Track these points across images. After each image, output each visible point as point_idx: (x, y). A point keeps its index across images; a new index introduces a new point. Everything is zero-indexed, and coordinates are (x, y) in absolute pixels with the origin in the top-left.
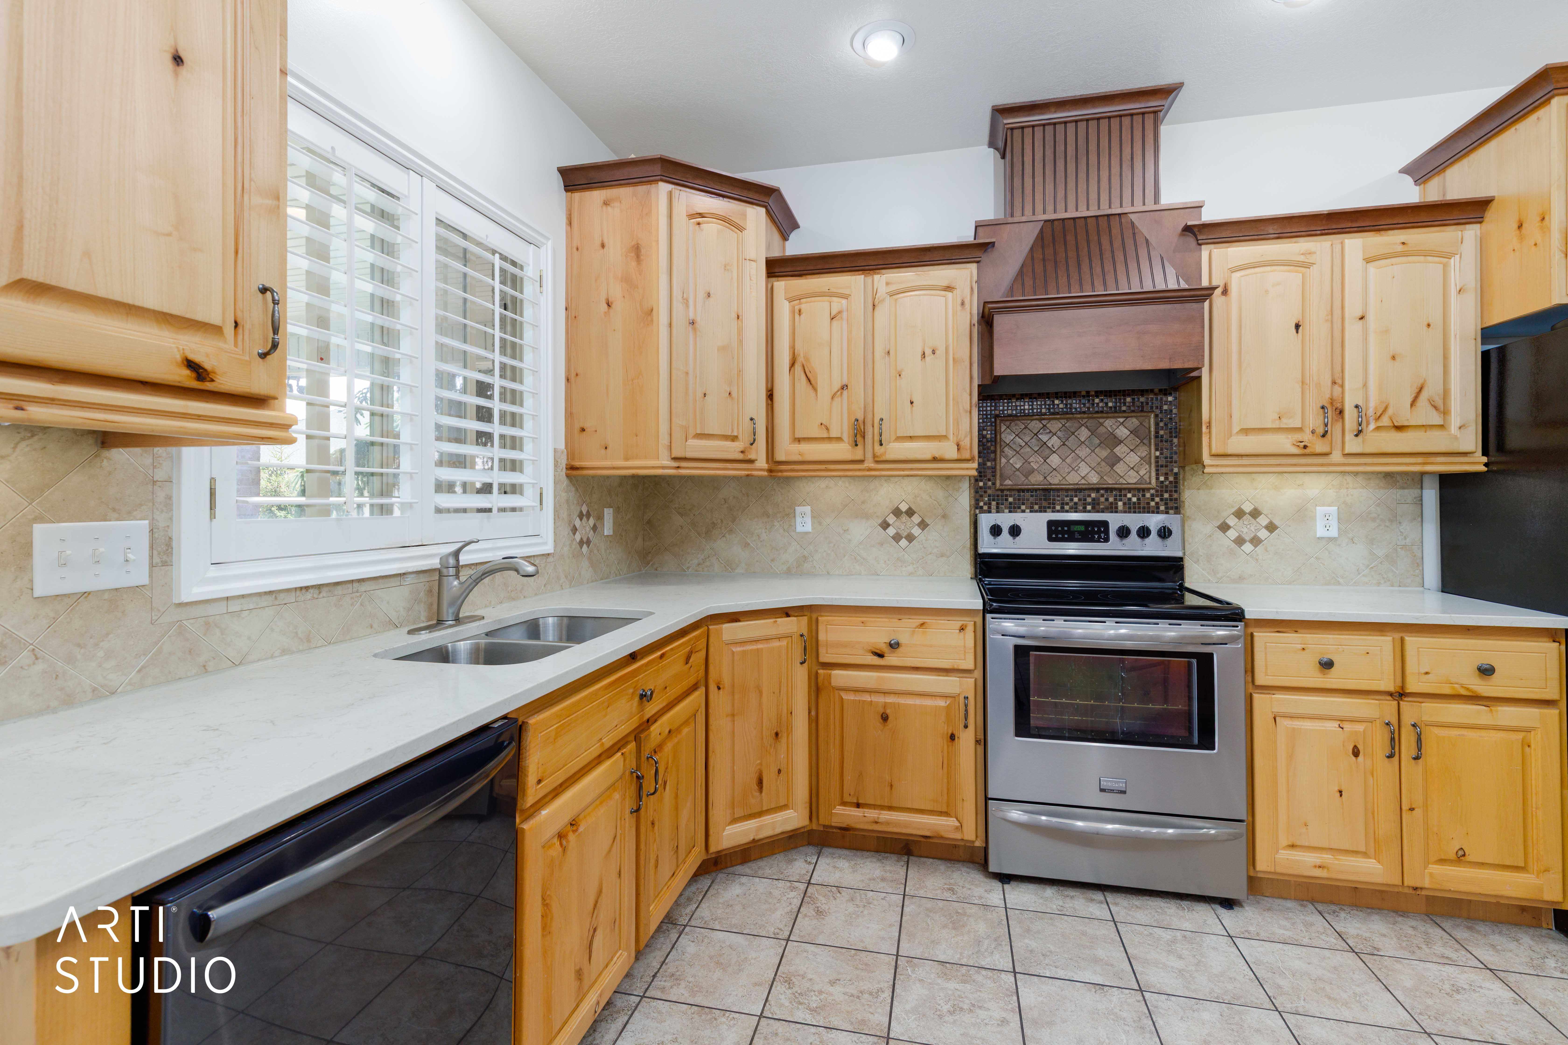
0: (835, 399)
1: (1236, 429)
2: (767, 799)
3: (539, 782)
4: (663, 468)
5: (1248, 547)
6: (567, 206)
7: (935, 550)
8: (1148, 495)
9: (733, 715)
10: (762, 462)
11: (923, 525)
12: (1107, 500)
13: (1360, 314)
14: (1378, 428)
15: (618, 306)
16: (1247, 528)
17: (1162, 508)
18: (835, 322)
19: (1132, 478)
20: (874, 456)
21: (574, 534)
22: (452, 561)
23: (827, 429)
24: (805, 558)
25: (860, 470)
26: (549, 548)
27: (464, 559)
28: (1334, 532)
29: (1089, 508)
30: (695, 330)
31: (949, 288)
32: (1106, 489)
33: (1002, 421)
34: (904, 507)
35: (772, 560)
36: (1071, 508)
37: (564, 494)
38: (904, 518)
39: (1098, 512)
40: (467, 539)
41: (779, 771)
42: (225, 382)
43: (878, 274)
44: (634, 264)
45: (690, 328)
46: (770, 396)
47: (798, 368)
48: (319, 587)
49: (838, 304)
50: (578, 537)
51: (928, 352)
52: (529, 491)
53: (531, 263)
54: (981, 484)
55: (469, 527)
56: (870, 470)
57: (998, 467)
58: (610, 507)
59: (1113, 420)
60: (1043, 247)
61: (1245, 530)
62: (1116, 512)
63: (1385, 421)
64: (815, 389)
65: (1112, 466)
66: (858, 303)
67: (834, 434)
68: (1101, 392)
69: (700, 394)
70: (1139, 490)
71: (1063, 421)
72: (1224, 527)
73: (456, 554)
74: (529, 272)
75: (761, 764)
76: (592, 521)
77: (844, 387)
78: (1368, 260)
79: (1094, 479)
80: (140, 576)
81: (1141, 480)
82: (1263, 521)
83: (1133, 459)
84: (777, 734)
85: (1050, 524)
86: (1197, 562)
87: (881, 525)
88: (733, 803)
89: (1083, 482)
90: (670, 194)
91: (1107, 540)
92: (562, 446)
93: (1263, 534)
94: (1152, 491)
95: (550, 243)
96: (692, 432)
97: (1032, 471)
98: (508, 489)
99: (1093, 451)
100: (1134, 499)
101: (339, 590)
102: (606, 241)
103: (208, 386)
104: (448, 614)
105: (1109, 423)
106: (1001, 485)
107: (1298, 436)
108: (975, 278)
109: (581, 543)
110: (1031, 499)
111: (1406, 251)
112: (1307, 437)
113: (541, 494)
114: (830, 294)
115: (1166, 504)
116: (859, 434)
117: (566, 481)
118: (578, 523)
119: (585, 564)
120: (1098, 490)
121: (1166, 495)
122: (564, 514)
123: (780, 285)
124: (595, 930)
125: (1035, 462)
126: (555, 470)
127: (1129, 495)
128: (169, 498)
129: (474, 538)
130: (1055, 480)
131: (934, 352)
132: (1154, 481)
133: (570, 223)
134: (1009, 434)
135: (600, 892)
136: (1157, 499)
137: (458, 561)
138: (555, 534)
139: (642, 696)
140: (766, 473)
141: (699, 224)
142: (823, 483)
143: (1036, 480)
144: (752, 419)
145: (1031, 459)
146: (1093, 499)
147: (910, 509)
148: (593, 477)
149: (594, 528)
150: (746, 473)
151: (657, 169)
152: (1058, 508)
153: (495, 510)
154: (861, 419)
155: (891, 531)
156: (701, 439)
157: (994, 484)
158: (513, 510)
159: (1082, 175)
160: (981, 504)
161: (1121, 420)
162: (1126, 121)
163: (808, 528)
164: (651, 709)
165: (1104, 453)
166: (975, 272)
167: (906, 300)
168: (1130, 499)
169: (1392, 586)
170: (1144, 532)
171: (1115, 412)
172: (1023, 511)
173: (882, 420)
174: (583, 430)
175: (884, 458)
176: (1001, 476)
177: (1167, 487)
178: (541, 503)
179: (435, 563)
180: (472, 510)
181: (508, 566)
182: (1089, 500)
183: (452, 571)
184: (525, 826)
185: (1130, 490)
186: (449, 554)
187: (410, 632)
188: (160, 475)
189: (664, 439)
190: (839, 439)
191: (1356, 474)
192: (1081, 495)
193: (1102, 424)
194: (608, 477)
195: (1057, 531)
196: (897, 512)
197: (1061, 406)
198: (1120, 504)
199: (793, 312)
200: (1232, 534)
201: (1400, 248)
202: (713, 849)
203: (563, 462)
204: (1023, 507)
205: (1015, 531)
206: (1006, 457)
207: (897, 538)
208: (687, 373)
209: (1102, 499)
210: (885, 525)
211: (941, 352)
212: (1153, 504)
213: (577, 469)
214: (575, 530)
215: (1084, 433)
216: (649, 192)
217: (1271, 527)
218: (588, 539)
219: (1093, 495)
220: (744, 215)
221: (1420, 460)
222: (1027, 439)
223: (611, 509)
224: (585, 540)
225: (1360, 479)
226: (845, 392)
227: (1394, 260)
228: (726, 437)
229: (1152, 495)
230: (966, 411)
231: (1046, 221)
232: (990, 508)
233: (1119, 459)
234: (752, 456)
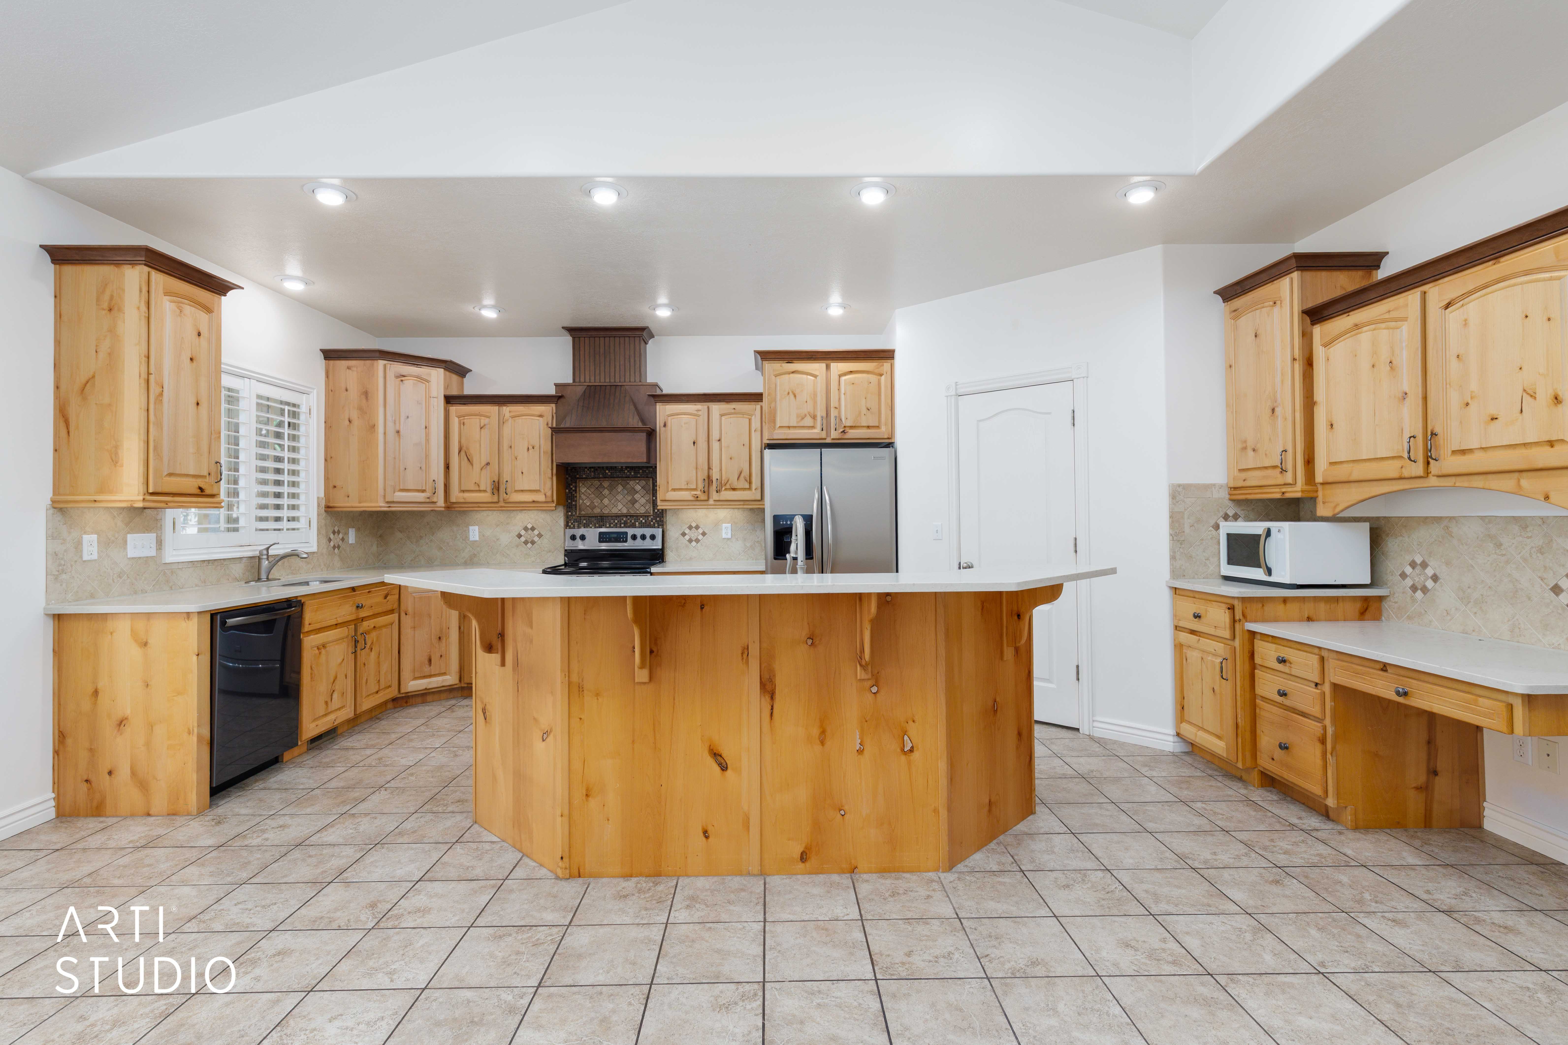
0: (483, 470)
1: (670, 489)
2: (434, 669)
3: (310, 624)
4: (381, 507)
5: (694, 543)
6: (326, 368)
7: (546, 549)
8: (650, 519)
9: (414, 628)
10: (441, 503)
11: (540, 536)
12: (631, 521)
13: (718, 439)
14: (726, 489)
15: (356, 422)
16: (693, 534)
17: (656, 525)
18: (482, 430)
19: (642, 510)
20: (504, 500)
21: (330, 542)
22: (265, 552)
23: (479, 486)
24: (475, 555)
25: (496, 507)
26: (314, 549)
27: (271, 552)
28: (729, 536)
29: (622, 525)
30: (399, 436)
31: (541, 416)
32: (630, 516)
33: (579, 481)
34: (529, 526)
35: (456, 557)
36: (614, 525)
37: (323, 521)
38: (530, 532)
39: (627, 527)
40: (271, 544)
41: (441, 656)
42: (208, 492)
43: (506, 406)
44: (364, 401)
45: (397, 434)
46: (447, 467)
47: (463, 453)
48: (209, 561)
49: (484, 421)
50: (332, 544)
51: (531, 447)
52: (302, 520)
53: (304, 403)
54: (570, 513)
55: (270, 538)
56: (501, 507)
57: (578, 505)
58: (353, 527)
59: (634, 481)
60: (584, 400)
61: (693, 535)
62: (635, 527)
63: (728, 486)
64: (472, 465)
65: (633, 504)
66: (495, 420)
67: (482, 488)
68: (628, 467)
69: (402, 469)
70: (646, 516)
71: (610, 482)
72: (684, 534)
73: (268, 549)
74: (303, 409)
75: (430, 652)
76: (341, 536)
77: (488, 464)
78: (722, 415)
79: (625, 511)
80: (153, 553)
81: (647, 512)
82: (700, 531)
83: (643, 501)
84: (440, 638)
85: (600, 533)
86: (672, 551)
87: (517, 536)
88: (414, 670)
89: (619, 512)
90: (385, 366)
91: (626, 541)
92: (322, 495)
93: (700, 537)
94: (652, 517)
95: (315, 391)
96: (398, 488)
97: (595, 507)
98: (290, 519)
99: (624, 497)
100: (644, 521)
101: (216, 563)
102: (348, 388)
103: (204, 493)
104: (264, 577)
105: (631, 483)
106: (579, 514)
107: (695, 493)
108: (554, 411)
109: (334, 547)
110: (595, 521)
111: (735, 413)
112: (698, 493)
113: (310, 521)
114: (479, 415)
115: (658, 523)
116: (496, 487)
117: (324, 514)
118: (332, 536)
119: (337, 558)
120: (626, 516)
121: (658, 519)
122: (324, 532)
123: (454, 409)
124: (334, 691)
125: (597, 502)
126: (318, 509)
127: (641, 519)
128: (161, 525)
129: (277, 542)
130: (606, 511)
131: (533, 448)
132: (652, 512)
133: (327, 376)
134: (584, 488)
135: (336, 678)
136: (654, 521)
137: (268, 552)
138: (318, 542)
139: (358, 607)
140: (443, 509)
141: (402, 381)
142: (485, 514)
143: (597, 511)
144: (434, 481)
145: (595, 501)
146: (625, 521)
147: (533, 527)
148: (342, 512)
149: (343, 539)
150: (432, 509)
151: (377, 354)
152: (608, 526)
153: (285, 530)
154: (496, 480)
155: (523, 539)
156: (403, 492)
157: (576, 513)
158: (294, 529)
159: (607, 364)
160: (570, 524)
161: (637, 481)
162: (627, 339)
163: (477, 538)
164: (363, 614)
165: (629, 498)
166: (554, 408)
167: (519, 420)
168: (642, 521)
169: (753, 560)
170: (643, 537)
171: (635, 477)
172: (591, 528)
173: (507, 481)
174: (335, 487)
175: (508, 501)
176: (580, 509)
177: (658, 514)
178: (310, 526)
179: (257, 553)
180: (271, 530)
181: (294, 554)
182: (622, 521)
183: (265, 557)
184: (305, 639)
185: (641, 516)
186: (265, 549)
187: (246, 583)
188: (159, 517)
189: (381, 492)
190: (485, 491)
191: (738, 508)
192: (619, 519)
193: (628, 483)
194: (352, 512)
195: (603, 538)
196: (526, 529)
197: (609, 474)
198: (637, 523)
199: (460, 423)
200: (687, 537)
201: (733, 411)
202: (403, 691)
203: (323, 504)
204: (591, 526)
205: (583, 538)
206: (582, 499)
207: (526, 543)
208: (395, 458)
209: (629, 521)
210: (520, 536)
211: (537, 448)
212: (652, 523)
213: (331, 507)
214: (330, 540)
215: (620, 488)
216: (373, 365)
217: (704, 534)
218: (339, 545)
219: (624, 519)
220: (430, 375)
221: (742, 503)
222: (592, 490)
223: (354, 529)
224: (336, 546)
225: (740, 510)
226: (488, 467)
227: (732, 416)
228: (418, 491)
229: (652, 519)
230: (549, 478)
231: (588, 386)
232: (574, 526)
233: (637, 501)
234: (435, 500)
